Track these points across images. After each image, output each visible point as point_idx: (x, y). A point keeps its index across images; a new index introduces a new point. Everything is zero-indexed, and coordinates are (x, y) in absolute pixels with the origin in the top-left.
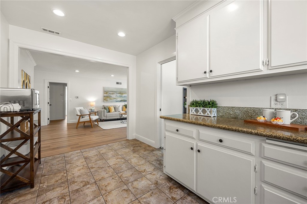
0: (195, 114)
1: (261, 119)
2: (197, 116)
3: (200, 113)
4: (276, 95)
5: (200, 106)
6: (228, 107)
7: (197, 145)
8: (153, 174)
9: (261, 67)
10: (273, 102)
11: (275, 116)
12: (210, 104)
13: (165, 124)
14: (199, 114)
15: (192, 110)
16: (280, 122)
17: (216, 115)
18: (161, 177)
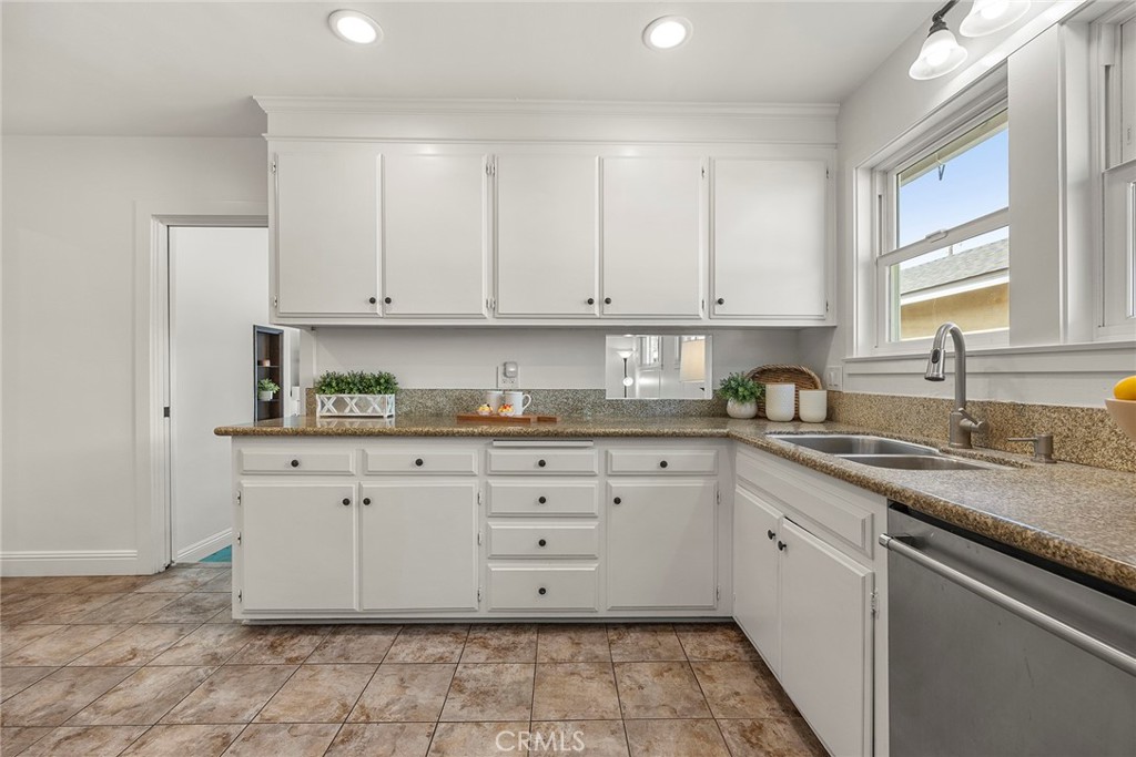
0: (335, 413)
1: (484, 410)
2: (341, 420)
3: (351, 411)
4: (505, 364)
5: (352, 390)
6: (422, 390)
7: (360, 488)
8: (181, 644)
9: (485, 311)
10: (501, 377)
11: (503, 403)
12: (380, 384)
13: (240, 451)
14: (347, 412)
15: (322, 402)
16: (509, 412)
17: (393, 413)
18: (224, 639)
